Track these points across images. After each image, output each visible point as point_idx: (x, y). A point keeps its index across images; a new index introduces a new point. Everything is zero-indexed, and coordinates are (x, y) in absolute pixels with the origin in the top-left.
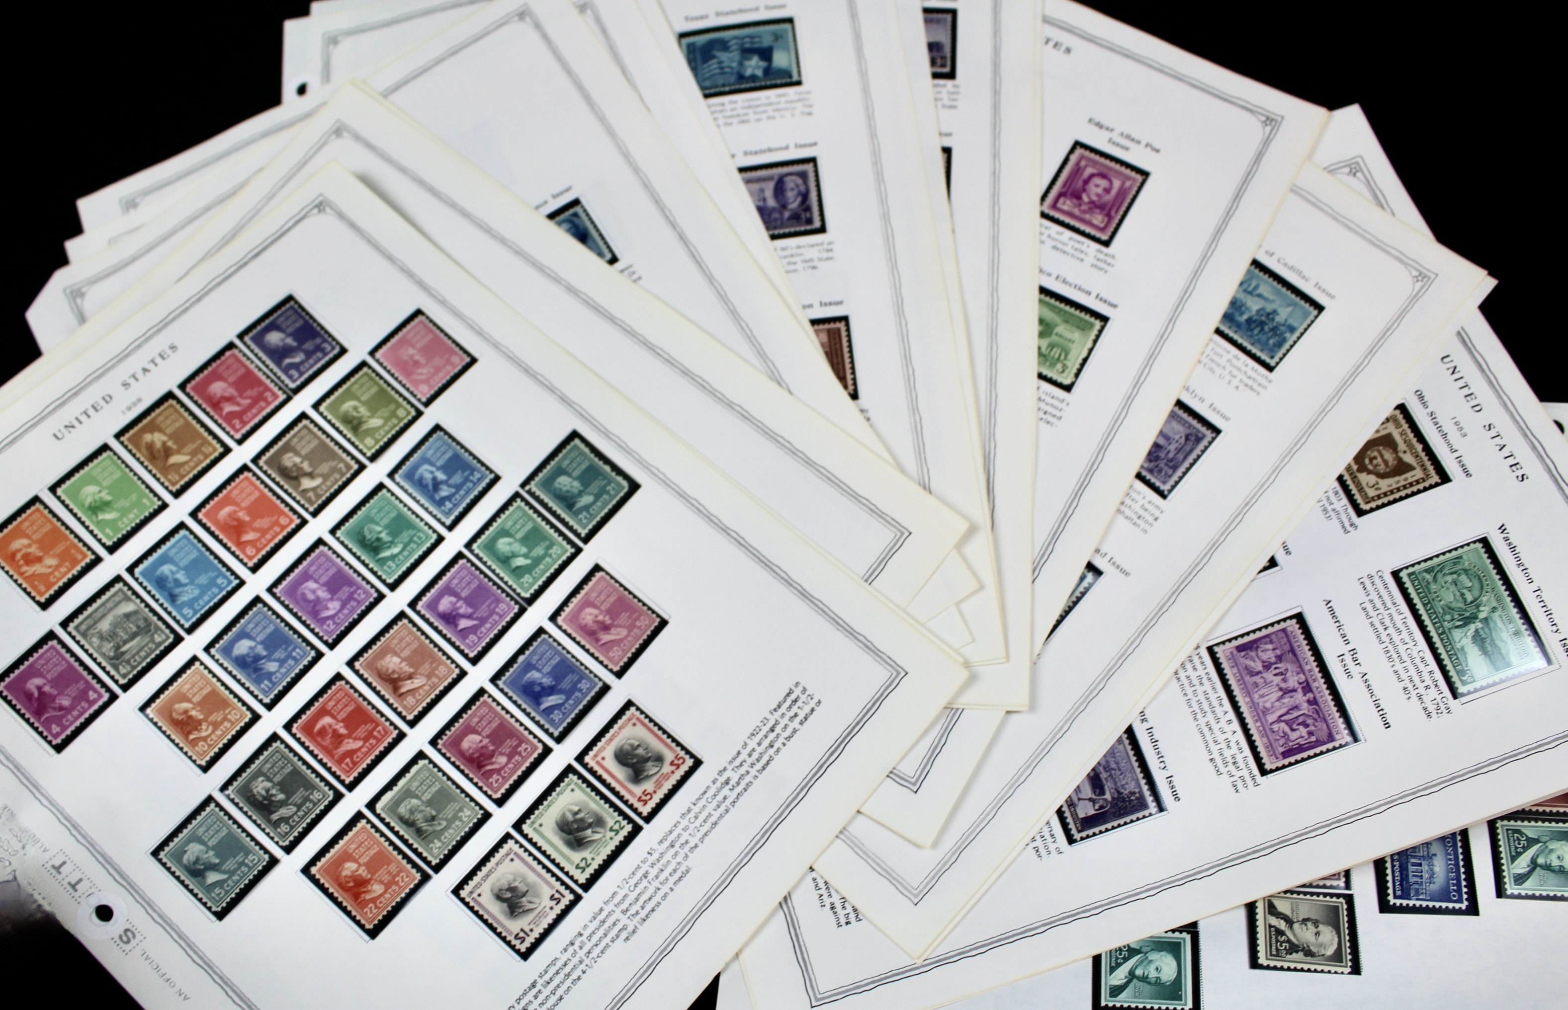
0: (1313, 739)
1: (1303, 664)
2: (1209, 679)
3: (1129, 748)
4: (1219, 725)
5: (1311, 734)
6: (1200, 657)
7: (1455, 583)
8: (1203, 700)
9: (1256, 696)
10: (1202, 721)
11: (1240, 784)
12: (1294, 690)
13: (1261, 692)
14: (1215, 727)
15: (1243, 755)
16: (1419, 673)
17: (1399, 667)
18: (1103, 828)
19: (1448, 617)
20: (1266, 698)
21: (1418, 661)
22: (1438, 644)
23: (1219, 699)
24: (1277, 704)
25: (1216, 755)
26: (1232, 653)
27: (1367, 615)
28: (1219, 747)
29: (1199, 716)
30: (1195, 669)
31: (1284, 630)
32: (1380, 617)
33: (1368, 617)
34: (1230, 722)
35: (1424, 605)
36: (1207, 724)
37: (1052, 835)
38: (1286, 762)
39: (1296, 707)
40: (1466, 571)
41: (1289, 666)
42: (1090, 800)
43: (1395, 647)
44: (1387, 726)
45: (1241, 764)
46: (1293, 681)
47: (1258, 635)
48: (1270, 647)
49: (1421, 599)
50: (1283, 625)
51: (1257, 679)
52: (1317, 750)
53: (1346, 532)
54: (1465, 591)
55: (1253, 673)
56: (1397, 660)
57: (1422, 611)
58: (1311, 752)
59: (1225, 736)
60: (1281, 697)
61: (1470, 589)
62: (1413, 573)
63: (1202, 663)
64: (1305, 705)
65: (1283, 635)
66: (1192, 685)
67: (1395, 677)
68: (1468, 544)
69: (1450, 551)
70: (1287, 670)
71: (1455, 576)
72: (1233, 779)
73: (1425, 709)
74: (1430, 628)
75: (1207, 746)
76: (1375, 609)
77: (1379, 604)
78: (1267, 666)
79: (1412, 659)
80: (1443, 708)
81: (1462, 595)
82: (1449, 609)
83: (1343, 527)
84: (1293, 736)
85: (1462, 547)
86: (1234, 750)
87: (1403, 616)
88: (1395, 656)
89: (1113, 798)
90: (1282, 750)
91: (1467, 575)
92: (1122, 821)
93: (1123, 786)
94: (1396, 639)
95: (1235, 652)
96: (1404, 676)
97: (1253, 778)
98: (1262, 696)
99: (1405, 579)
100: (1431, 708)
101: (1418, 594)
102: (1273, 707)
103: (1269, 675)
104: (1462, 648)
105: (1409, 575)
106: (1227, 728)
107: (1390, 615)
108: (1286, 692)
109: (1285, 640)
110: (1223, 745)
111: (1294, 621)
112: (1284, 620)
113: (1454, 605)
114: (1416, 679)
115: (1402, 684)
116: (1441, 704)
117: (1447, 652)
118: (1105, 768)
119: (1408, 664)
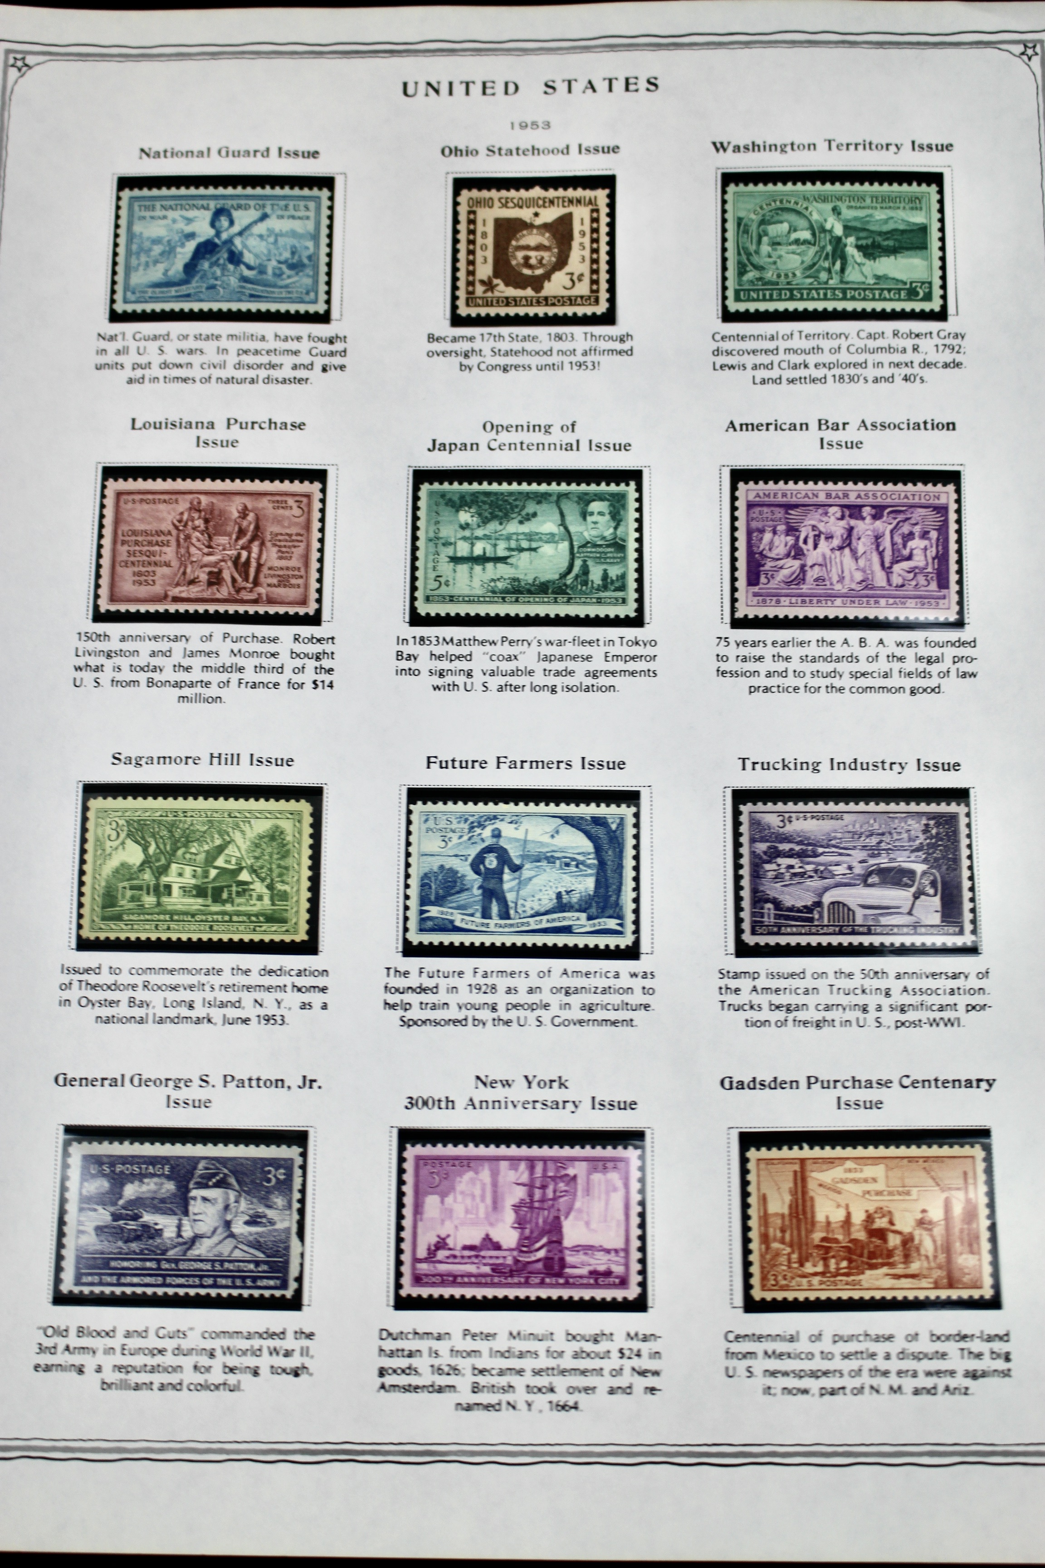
0: (934, 535)
1: (815, 500)
2: (784, 644)
3: (852, 806)
4: (863, 659)
5: (924, 535)
6: (744, 643)
7: (775, 244)
8: (815, 667)
9: (838, 587)
10: (846, 682)
11: (964, 667)
12: (850, 530)
13: (835, 579)
14: (863, 666)
15: (921, 643)
16: (890, 349)
17: (871, 373)
18: (967, 895)
19: (823, 276)
20: (847, 574)
21: (871, 344)
22: (859, 306)
23: (821, 642)
24: (862, 563)
25: (908, 683)
26: (755, 595)
27: (774, 381)
28: (895, 673)
29: (837, 683)
30: (760, 659)
31: (750, 506)
32: (784, 365)
33: (778, 381)
34: (862, 642)
35: (792, 298)
36: (855, 675)
37: (955, 976)
38: (954, 587)
39: (878, 538)
40: (763, 222)
41: (810, 522)
42: (916, 896)
43: (838, 365)
44: (951, 426)
45: (936, 652)
46: (836, 526)
47: (742, 544)
48: (768, 536)
49: (780, 300)
50: (741, 504)
51: (812, 574)
52: (953, 537)
53: (630, 352)
54: (794, 236)
55: (800, 577)
56: (859, 371)
57: (801, 306)
58: (953, 547)
59: (882, 658)
60: (854, 552)
61: (793, 229)
62: (737, 293)
63: (754, 644)
64: (878, 523)
65: (757, 510)
66: (784, 674)
67: (883, 385)
68: (724, 202)
69: (724, 230)
70: (814, 527)
71: (765, 239)
72: (953, 673)
73: (946, 365)
74: (830, 306)
75: (889, 690)
76: (769, 367)
77: (765, 359)
78: (797, 553)
79: (865, 350)
80: (955, 342)
81: (797, 242)
82: (811, 269)
83: (620, 353)
84: (919, 560)
85: (724, 211)
86: (909, 653)
87: (796, 335)
88: (852, 371)
89: (925, 861)
90: (934, 586)
91: (770, 223)
92: (965, 863)
93: (910, 839)
94: (827, 358)
95: (756, 589)
96: (886, 372)
97: (962, 644)
98: (841, 579)
99: (742, 307)
100: (948, 357)
101: (771, 299)
102: (864, 571)
103: (812, 557)
104: (878, 277)
105: (738, 299)
106: (871, 651)
107: (788, 350)
108: (848, 540)
109: (765, 509)
110: (896, 666)
111: (741, 485)
112: (734, 498)
113: (808, 259)
114: (897, 358)
115: (898, 379)
116: (947, 341)
117: (874, 299)
118: (873, 856)
119: (871, 359)
